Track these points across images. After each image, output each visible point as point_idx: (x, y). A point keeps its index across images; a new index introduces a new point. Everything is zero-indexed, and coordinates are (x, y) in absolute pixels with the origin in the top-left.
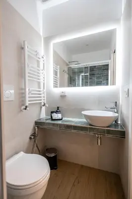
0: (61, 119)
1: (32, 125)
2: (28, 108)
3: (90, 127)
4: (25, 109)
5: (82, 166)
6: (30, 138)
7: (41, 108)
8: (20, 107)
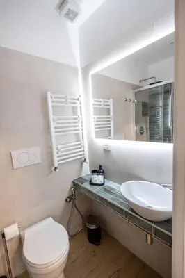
0: (103, 184)
1: (69, 185)
2: (57, 170)
3: (131, 213)
4: (55, 170)
5: (134, 256)
6: (66, 201)
7: (82, 163)
8: (50, 167)
